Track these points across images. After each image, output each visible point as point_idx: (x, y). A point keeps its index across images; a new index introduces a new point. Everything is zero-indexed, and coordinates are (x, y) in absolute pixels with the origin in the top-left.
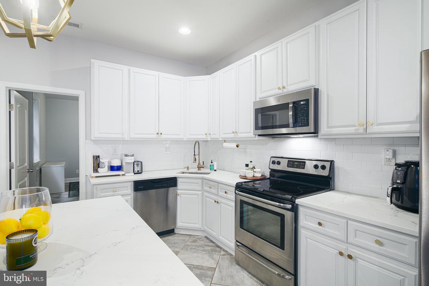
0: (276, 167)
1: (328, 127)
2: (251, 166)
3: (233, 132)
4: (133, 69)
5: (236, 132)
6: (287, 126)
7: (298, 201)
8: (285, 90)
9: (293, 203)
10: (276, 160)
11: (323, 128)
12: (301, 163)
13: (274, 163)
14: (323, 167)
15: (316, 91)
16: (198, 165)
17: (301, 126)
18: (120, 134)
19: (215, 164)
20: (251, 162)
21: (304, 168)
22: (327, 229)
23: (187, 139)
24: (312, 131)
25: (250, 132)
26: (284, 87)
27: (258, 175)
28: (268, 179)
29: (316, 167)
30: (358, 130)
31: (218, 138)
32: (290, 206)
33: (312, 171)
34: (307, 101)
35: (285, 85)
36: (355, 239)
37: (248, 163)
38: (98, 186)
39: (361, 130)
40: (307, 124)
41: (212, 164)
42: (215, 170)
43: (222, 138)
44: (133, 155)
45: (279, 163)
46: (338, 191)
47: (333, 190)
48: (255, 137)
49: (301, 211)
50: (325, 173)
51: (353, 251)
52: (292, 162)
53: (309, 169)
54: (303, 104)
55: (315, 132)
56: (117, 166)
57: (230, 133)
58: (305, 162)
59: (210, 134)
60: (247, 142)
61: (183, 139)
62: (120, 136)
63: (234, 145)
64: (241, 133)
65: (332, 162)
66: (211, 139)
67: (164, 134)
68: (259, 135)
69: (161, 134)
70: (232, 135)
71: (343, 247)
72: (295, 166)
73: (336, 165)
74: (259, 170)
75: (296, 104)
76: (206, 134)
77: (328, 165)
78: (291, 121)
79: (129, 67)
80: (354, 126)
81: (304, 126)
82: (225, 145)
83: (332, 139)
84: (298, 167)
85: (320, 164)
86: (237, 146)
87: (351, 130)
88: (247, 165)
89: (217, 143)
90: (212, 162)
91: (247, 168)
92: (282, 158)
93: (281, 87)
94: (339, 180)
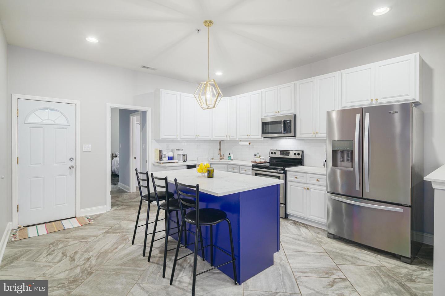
0: (273, 155)
1: (300, 134)
2: (258, 156)
3: (247, 135)
4: (182, 94)
5: (249, 135)
6: (281, 133)
7: (286, 169)
8: (279, 113)
9: (284, 170)
10: (273, 152)
11: (298, 134)
12: (287, 153)
13: (272, 153)
14: (299, 154)
15: (295, 116)
16: (220, 157)
17: (288, 133)
18: (175, 136)
19: (232, 156)
20: (258, 153)
21: (289, 155)
22: (300, 180)
23: (213, 139)
24: (293, 136)
25: (258, 136)
26: (278, 112)
27: (263, 161)
28: (268, 163)
29: (295, 154)
30: (312, 136)
31: (235, 139)
32: (283, 171)
33: (293, 157)
34: (291, 120)
35: (279, 111)
36: (310, 181)
37: (256, 154)
38: (169, 168)
39: (314, 136)
40: (291, 132)
41: (229, 156)
42: (232, 160)
43: (238, 139)
44: (182, 150)
45: (275, 153)
46: (306, 166)
47: (303, 165)
48: (262, 138)
49: (288, 173)
50: (299, 157)
51: (309, 186)
52: (282, 152)
53: (292, 156)
54: (288, 122)
55: (295, 136)
56: (171, 157)
57: (246, 136)
58: (289, 152)
59: (229, 136)
60: (256, 141)
61: (210, 139)
62: (175, 137)
63: (248, 143)
64: (252, 136)
65: (302, 151)
66: (230, 139)
67: (200, 136)
68: (264, 137)
69: (198, 136)
70: (247, 137)
71: (305, 186)
72: (284, 154)
73: (305, 153)
74: (263, 158)
75: (285, 122)
76: (227, 136)
77: (301, 153)
78: (283, 131)
79: (180, 93)
80: (311, 134)
81: (289, 133)
82: (240, 143)
83: (302, 140)
84: (285, 155)
85: (297, 153)
86: (249, 144)
87: (310, 135)
88: (255, 155)
89: (234, 142)
90: (229, 155)
91: (255, 157)
92: (277, 150)
93: (277, 112)
94: (306, 160)
